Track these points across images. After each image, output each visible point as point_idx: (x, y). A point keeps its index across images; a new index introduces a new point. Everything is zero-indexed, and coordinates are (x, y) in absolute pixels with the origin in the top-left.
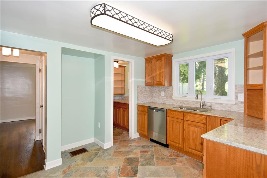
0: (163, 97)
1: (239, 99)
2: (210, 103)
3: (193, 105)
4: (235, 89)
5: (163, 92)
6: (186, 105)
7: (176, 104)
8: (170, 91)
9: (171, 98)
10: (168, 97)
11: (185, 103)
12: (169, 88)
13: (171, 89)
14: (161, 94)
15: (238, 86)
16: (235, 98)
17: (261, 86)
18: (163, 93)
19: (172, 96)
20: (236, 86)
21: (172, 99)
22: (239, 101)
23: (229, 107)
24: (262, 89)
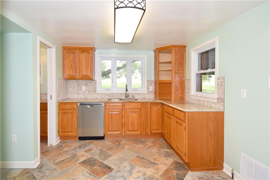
0: (84, 91)
1: (150, 90)
2: (132, 94)
3: (118, 97)
4: (147, 83)
5: (85, 86)
6: (111, 97)
7: (100, 98)
8: (93, 85)
9: (95, 91)
10: (90, 91)
11: (109, 96)
12: (91, 82)
13: (95, 83)
14: (81, 88)
15: (149, 81)
16: (147, 89)
17: (170, 81)
18: (84, 88)
19: (96, 90)
20: (147, 81)
21: (96, 93)
22: (149, 91)
23: (144, 96)
24: (171, 83)
